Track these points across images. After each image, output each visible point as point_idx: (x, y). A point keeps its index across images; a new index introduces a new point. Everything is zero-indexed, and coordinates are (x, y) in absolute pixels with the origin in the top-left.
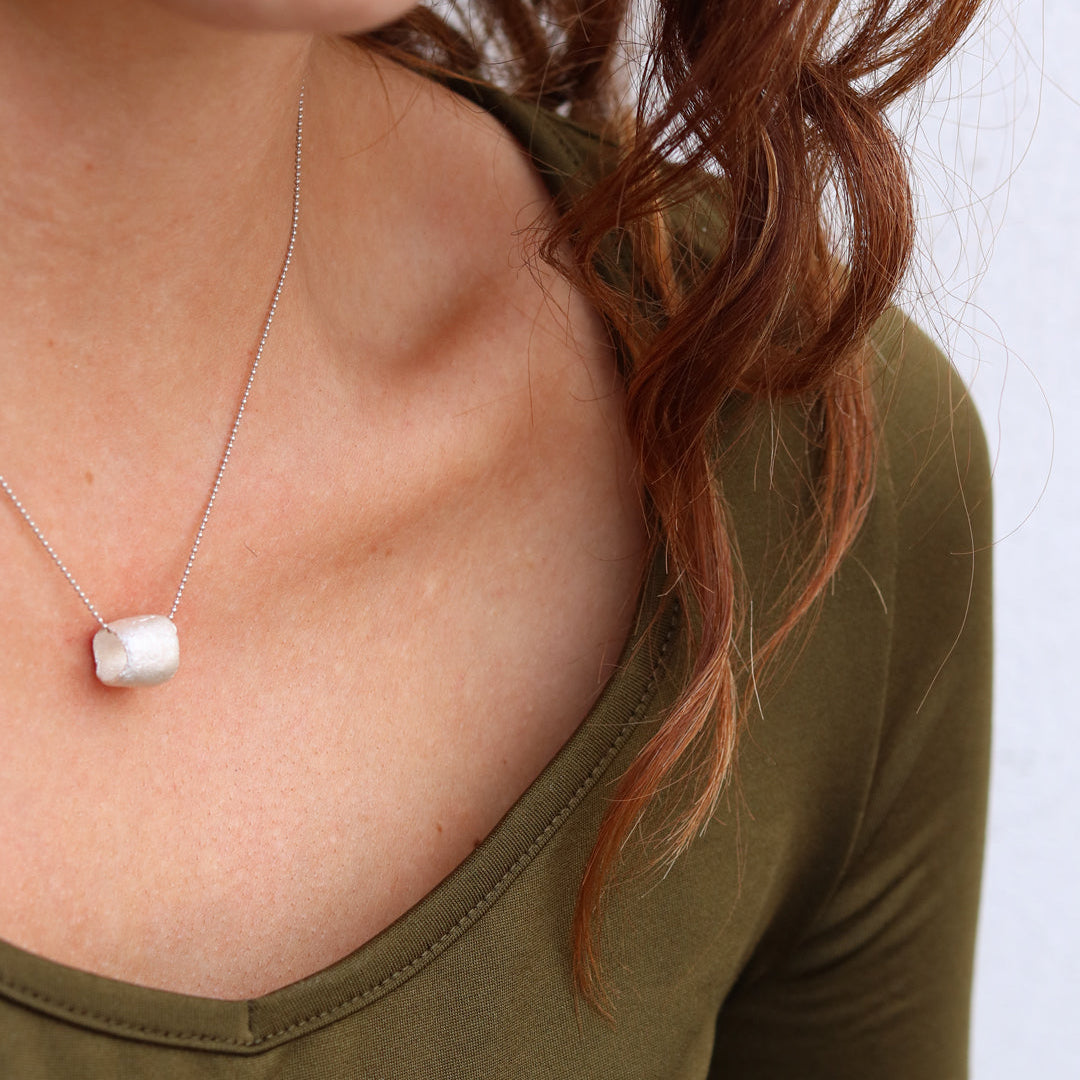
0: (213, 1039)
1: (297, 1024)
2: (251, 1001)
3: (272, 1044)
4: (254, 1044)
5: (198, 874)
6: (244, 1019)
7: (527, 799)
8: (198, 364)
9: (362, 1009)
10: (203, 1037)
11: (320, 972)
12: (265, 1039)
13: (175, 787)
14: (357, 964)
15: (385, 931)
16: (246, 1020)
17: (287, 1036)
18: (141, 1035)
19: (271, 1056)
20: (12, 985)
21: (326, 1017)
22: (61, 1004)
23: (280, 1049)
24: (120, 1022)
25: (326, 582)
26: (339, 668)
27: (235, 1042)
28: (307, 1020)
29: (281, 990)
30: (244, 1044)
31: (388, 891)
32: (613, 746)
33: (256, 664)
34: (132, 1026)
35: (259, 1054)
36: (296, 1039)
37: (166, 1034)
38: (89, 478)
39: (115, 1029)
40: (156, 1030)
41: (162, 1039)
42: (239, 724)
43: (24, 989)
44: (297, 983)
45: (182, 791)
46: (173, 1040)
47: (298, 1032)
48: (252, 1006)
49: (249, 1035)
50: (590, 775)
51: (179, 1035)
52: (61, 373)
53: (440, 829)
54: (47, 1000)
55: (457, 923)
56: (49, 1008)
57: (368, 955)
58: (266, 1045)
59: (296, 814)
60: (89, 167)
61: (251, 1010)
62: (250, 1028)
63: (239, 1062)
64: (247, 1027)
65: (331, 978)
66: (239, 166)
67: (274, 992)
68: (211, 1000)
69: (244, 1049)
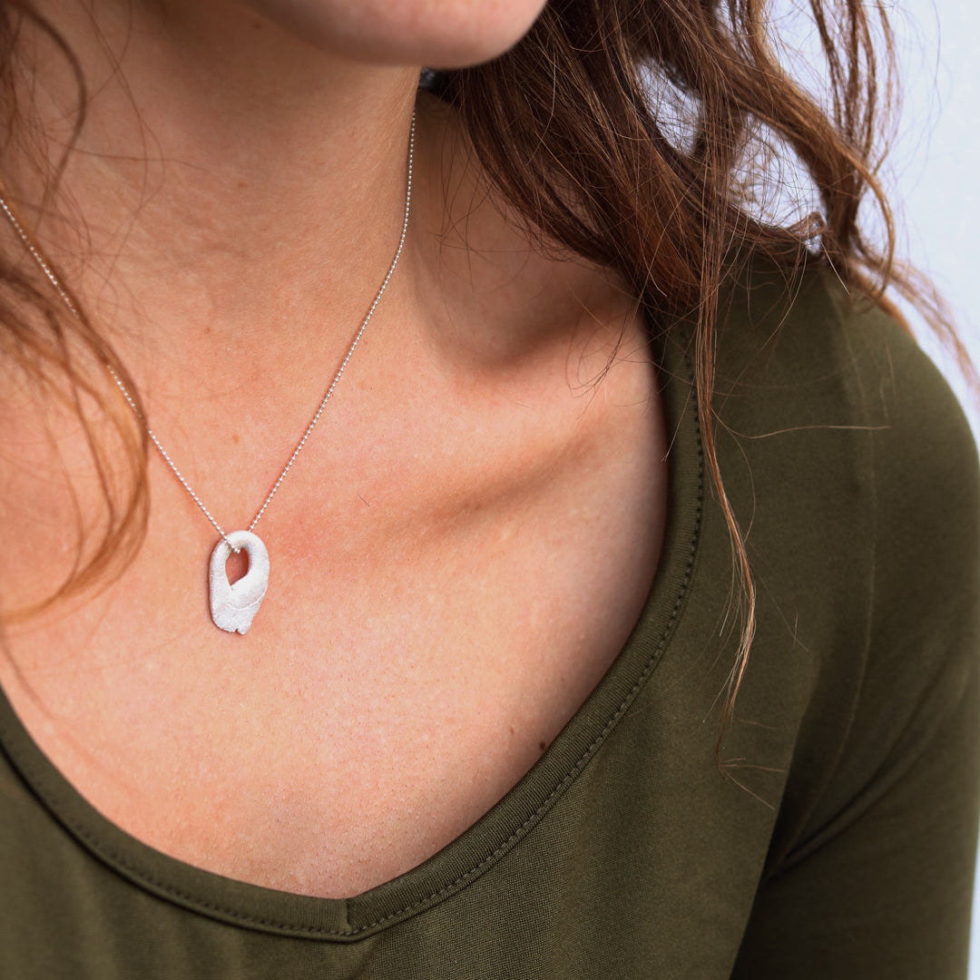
0: (319, 930)
1: (386, 918)
2: (348, 900)
3: (368, 933)
4: (352, 934)
5: (318, 763)
6: (344, 914)
7: (568, 732)
8: (324, 349)
9: (439, 904)
10: (310, 929)
11: (403, 875)
12: (361, 930)
13: (300, 692)
14: (433, 868)
15: (456, 841)
16: (346, 914)
17: (379, 927)
18: (261, 927)
19: (367, 945)
20: (159, 885)
21: (410, 911)
22: (198, 901)
23: (373, 939)
24: (245, 916)
25: (425, 529)
26: (431, 599)
27: (337, 933)
28: (395, 913)
29: (372, 890)
30: (344, 934)
31: (471, 782)
32: (637, 684)
33: (366, 593)
34: (254, 920)
35: (357, 942)
36: (386, 929)
37: (281, 927)
38: (236, 439)
39: (242, 922)
40: (273, 923)
41: (278, 930)
42: (352, 642)
43: (169, 889)
44: (386, 884)
45: (306, 695)
46: (287, 932)
47: (387, 924)
48: (349, 903)
49: (348, 928)
50: (619, 710)
51: (292, 927)
52: (216, 354)
53: (512, 731)
54: (188, 897)
55: (514, 834)
56: (189, 904)
57: (442, 861)
58: (363, 935)
59: (396, 716)
60: (242, 185)
61: (348, 907)
62: (349, 921)
63: (341, 948)
64: (346, 920)
65: (413, 880)
66: (355, 186)
67: (367, 892)
68: (316, 899)
69: (345, 938)
